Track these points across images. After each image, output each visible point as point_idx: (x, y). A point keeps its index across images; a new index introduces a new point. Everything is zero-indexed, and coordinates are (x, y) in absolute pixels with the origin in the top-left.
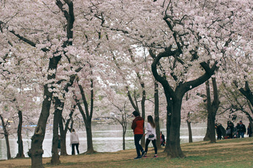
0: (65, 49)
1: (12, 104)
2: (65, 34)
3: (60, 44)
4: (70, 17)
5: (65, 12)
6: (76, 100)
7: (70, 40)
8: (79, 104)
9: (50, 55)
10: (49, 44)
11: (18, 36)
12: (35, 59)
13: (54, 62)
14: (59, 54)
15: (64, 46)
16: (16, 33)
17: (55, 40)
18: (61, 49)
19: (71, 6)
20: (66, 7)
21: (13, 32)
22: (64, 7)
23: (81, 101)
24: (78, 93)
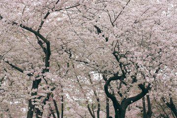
0: (44, 74)
1: (6, 113)
2: (44, 63)
3: (40, 71)
4: (48, 52)
5: (44, 49)
6: (51, 110)
7: (48, 68)
8: (53, 113)
9: (33, 78)
10: (33, 71)
11: (11, 65)
12: (22, 81)
13: (36, 84)
14: (40, 78)
15: (43, 72)
16: (10, 63)
17: (37, 68)
18: (41, 74)
19: (48, 44)
20: (45, 45)
21: (8, 62)
22: (43, 45)
23: (55, 111)
24: (53, 105)
